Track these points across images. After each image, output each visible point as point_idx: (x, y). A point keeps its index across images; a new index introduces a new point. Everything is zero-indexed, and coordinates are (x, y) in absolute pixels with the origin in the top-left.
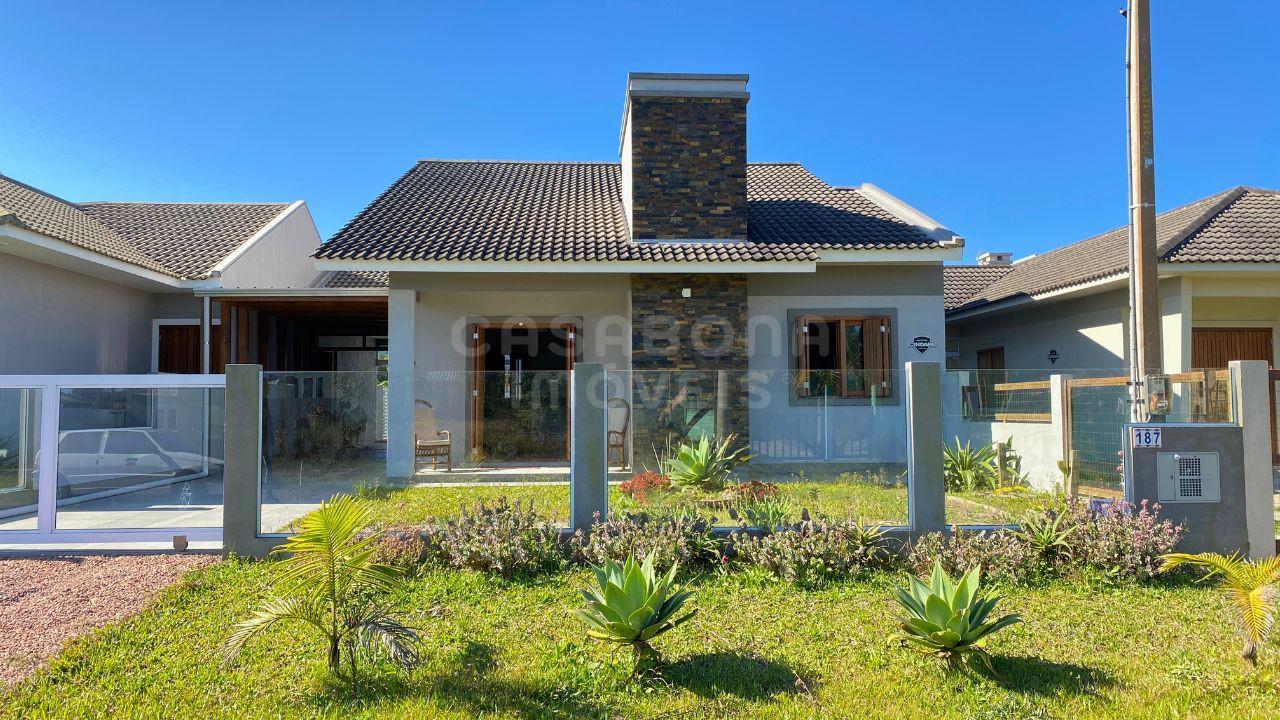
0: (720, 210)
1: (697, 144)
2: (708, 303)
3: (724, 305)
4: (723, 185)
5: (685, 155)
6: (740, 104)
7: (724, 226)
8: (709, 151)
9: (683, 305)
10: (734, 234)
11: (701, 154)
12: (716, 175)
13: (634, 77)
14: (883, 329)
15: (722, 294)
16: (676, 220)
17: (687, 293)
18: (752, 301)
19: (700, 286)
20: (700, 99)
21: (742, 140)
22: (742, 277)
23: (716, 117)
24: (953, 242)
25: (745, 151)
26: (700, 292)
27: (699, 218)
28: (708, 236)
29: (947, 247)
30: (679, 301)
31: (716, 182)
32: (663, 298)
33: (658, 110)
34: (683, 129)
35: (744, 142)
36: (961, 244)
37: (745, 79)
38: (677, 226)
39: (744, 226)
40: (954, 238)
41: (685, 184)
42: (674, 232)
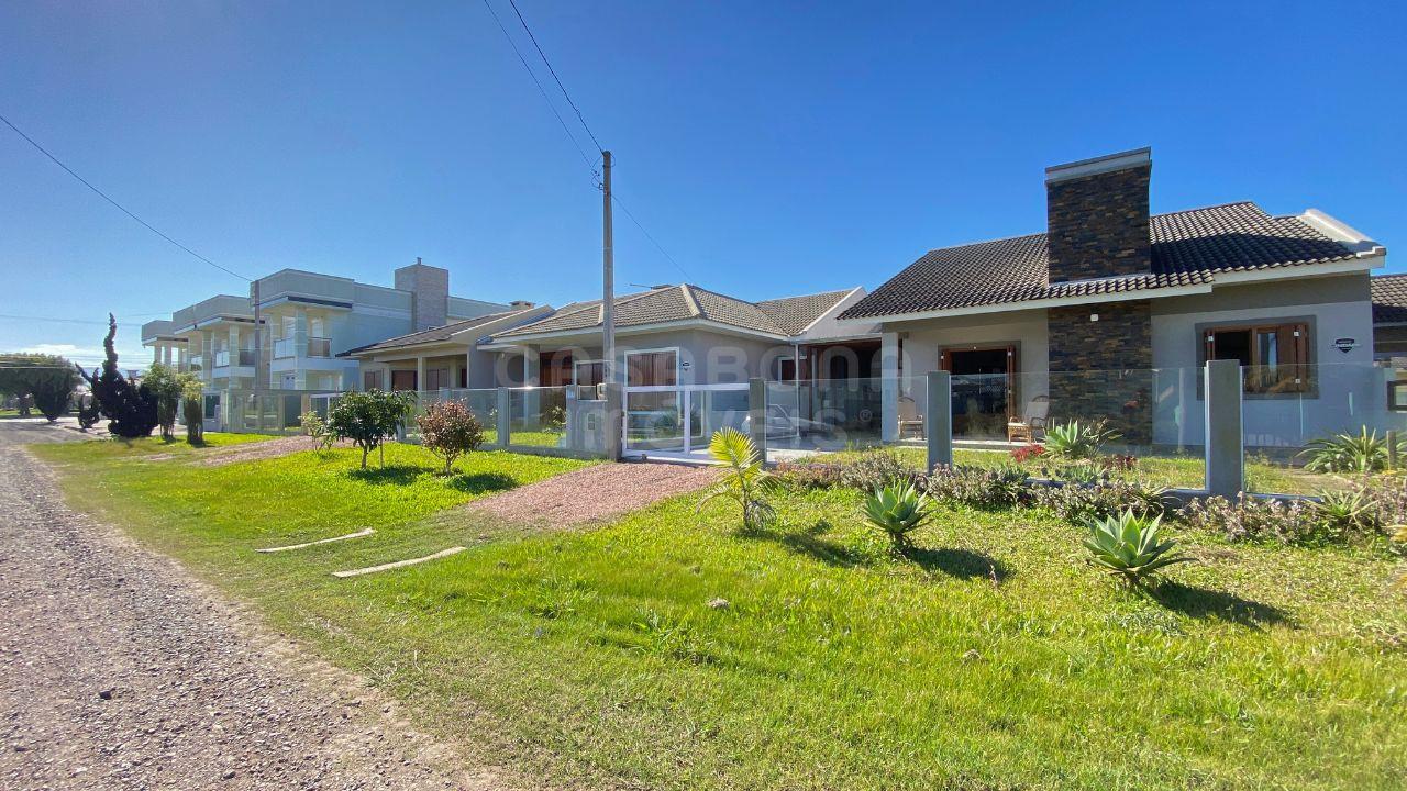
0: (1125, 253)
1: (1103, 208)
2: (1114, 323)
3: (1129, 324)
4: (1127, 235)
5: (1093, 217)
6: (1144, 171)
7: (1128, 265)
8: (1114, 212)
9: (1092, 327)
10: (1139, 269)
11: (1107, 215)
12: (1121, 228)
13: (1048, 170)
14: (1296, 334)
15: (1127, 316)
16: (1084, 266)
17: (1095, 318)
18: (1155, 320)
19: (1106, 312)
20: (1105, 174)
21: (1146, 198)
22: (1147, 302)
23: (1120, 185)
24: (1373, 252)
25: (1147, 206)
26: (1106, 317)
27: (1105, 262)
28: (1114, 274)
29: (1364, 257)
30: (1088, 324)
31: (1121, 233)
32: (1073, 323)
33: (1068, 190)
34: (1091, 199)
35: (1147, 199)
36: (1383, 253)
37: (1148, 151)
38: (1085, 270)
39: (1148, 263)
40: (1374, 248)
41: (1093, 238)
42: (1083, 275)
